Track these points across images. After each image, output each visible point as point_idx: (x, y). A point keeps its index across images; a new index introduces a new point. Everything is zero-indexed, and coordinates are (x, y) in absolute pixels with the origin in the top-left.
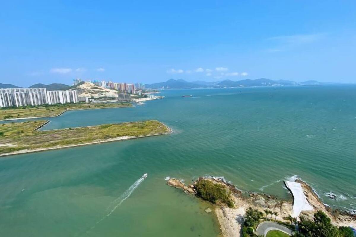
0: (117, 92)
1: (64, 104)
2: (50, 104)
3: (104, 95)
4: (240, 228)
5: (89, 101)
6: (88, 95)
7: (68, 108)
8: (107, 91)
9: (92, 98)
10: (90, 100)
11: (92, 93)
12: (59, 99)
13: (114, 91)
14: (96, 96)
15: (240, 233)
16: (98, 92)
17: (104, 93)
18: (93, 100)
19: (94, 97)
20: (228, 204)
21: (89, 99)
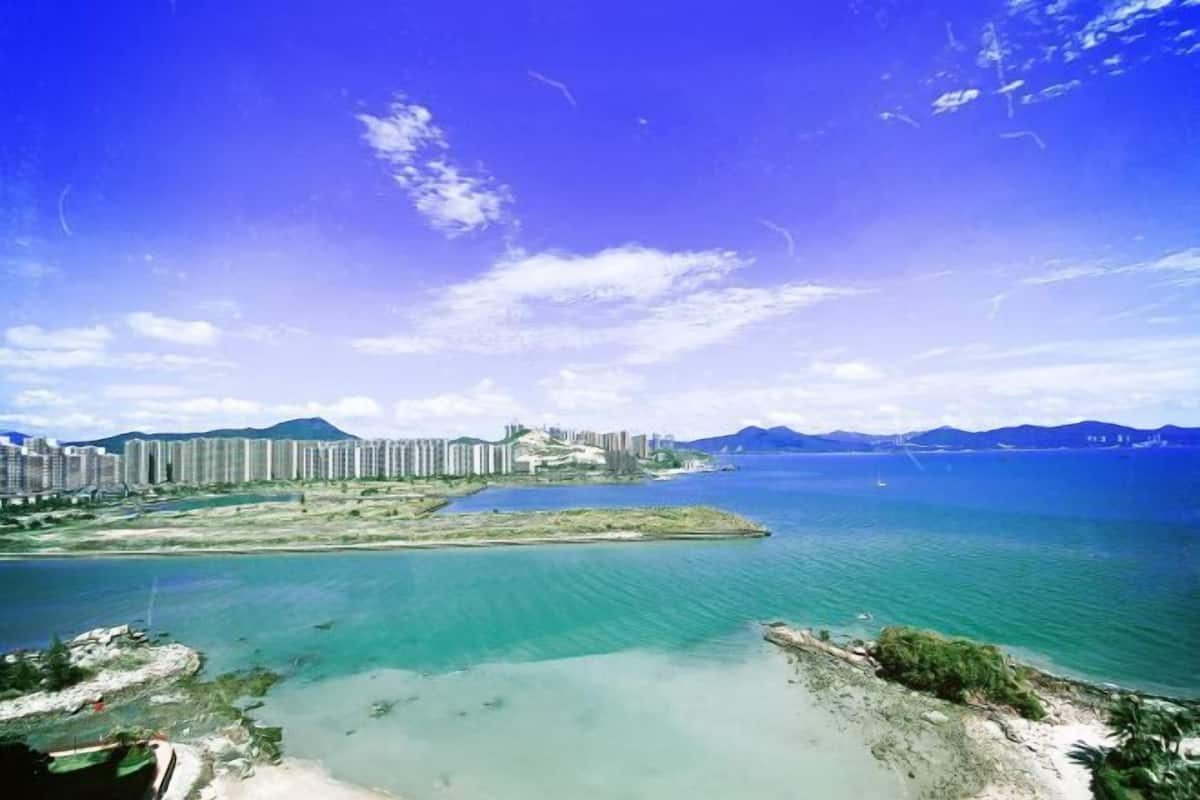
0: (602, 451)
1: (482, 476)
2: (452, 473)
3: (570, 460)
4: (1090, 777)
5: (536, 471)
6: (536, 458)
7: (489, 483)
8: (580, 450)
9: (544, 465)
10: (539, 470)
11: (543, 454)
12: (472, 465)
13: (596, 450)
14: (552, 460)
15: (1093, 788)
16: (558, 452)
17: (571, 455)
18: (546, 470)
19: (549, 464)
20: (1021, 706)
21: (537, 467)
